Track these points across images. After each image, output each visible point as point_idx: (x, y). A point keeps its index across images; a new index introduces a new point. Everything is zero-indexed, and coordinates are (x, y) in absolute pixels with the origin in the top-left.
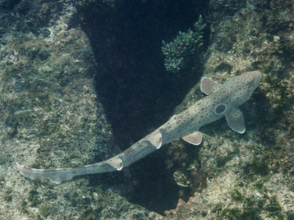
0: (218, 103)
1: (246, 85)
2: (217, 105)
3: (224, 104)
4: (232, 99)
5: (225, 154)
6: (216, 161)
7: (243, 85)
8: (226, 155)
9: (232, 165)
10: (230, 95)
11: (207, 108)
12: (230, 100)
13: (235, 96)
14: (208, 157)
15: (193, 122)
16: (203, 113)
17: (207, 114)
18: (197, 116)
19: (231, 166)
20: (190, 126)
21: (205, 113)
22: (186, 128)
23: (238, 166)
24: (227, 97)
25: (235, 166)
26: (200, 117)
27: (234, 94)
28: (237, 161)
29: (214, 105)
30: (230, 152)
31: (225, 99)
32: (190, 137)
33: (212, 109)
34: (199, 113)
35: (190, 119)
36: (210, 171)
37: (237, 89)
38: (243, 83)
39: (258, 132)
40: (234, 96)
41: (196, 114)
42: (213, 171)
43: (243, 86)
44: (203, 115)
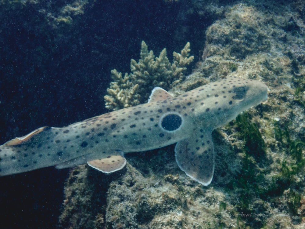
0: (168, 110)
1: (230, 92)
2: (166, 112)
3: (180, 116)
4: (196, 110)
5: (157, 200)
6: (135, 209)
7: (224, 90)
8: (159, 201)
9: (165, 221)
10: (196, 101)
11: (146, 112)
12: (193, 110)
13: (204, 105)
14: (122, 198)
15: (114, 133)
16: (136, 119)
17: (144, 124)
18: (124, 122)
19: (163, 224)
20: (107, 141)
21: (141, 121)
22: (97, 142)
23: (176, 225)
24: (189, 104)
25: (172, 224)
26: (129, 125)
27: (203, 101)
28: (177, 216)
29: (160, 111)
30: (167, 197)
31: (184, 108)
32: (103, 163)
33: (155, 117)
34: (129, 117)
35: (110, 123)
36: (118, 221)
37: (209, 94)
38: (225, 88)
39: (236, 199)
40: (202, 104)
41: (122, 118)
42: (123, 223)
43: (223, 92)
44: (135, 122)
